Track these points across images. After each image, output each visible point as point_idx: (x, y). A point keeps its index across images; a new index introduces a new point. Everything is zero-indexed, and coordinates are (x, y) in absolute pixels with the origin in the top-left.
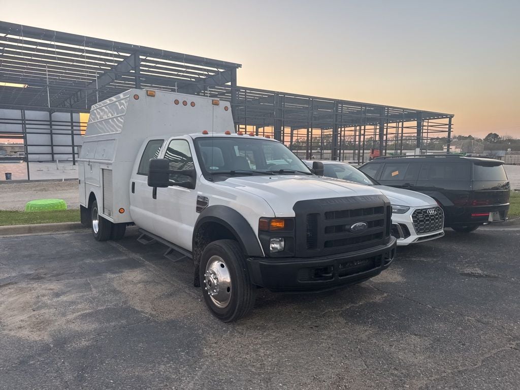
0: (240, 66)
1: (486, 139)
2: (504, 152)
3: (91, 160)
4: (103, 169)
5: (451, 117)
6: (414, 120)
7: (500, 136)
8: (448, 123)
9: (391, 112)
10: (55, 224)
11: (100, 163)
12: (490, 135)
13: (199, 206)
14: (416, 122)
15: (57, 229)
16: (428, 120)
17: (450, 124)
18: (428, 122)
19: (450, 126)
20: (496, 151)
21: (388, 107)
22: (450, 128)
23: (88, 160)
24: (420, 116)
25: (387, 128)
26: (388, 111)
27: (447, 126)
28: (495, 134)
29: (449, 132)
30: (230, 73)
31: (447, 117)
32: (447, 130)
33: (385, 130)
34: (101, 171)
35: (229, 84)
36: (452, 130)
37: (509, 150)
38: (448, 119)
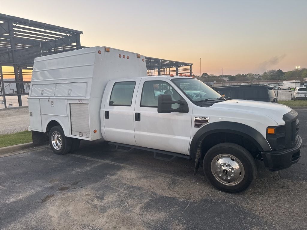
0: (82, 32)
1: (202, 76)
2: (213, 82)
3: (50, 98)
4: (70, 104)
5: (191, 65)
6: (175, 67)
7: (208, 74)
8: (190, 68)
9: (164, 63)
10: (9, 147)
11: (67, 99)
12: (204, 74)
13: (196, 123)
14: (175, 68)
15: (14, 150)
16: (180, 66)
17: (191, 69)
18: (180, 68)
19: (191, 70)
20: (210, 82)
21: (162, 60)
22: (191, 71)
23: (48, 98)
24: (177, 65)
25: (162, 72)
26: (162, 62)
27: (190, 70)
28: (206, 74)
29: (191, 73)
30: (75, 37)
31: (189, 65)
32: (190, 72)
33: (161, 72)
34: (69, 105)
35: (75, 44)
36: (192, 72)
37: (215, 81)
38: (190, 66)
